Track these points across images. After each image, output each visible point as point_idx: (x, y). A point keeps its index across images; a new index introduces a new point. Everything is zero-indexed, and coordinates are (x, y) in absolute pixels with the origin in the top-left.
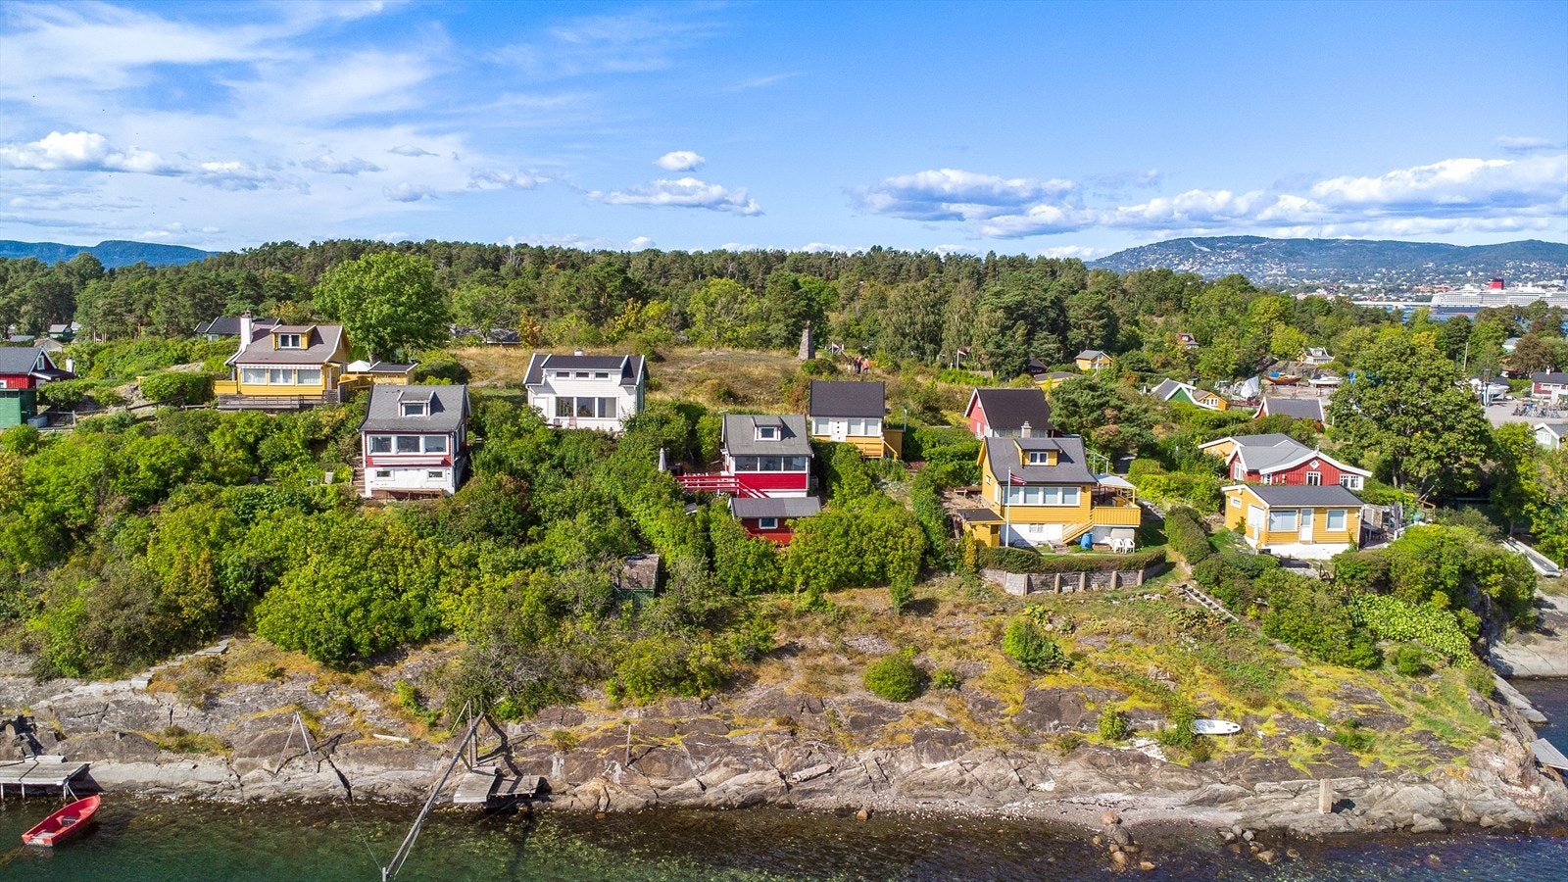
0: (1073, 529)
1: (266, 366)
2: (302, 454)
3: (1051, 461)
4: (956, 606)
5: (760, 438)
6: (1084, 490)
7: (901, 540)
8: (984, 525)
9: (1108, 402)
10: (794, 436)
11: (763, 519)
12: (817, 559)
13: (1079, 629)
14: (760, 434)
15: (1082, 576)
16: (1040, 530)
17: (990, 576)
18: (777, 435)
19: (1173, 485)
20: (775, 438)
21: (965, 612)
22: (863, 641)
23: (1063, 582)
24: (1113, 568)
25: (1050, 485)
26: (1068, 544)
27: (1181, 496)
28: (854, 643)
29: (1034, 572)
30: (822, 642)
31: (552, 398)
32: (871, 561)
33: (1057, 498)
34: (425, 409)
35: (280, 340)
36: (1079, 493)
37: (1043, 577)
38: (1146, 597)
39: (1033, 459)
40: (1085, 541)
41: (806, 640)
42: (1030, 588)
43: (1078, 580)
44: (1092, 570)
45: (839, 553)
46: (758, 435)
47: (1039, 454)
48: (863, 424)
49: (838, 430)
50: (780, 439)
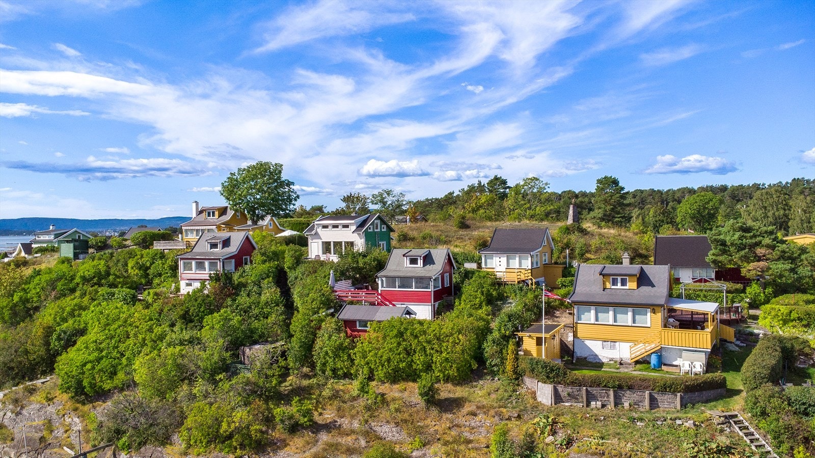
0: (640, 350)
2: (167, 273)
3: (632, 285)
4: (478, 407)
5: (409, 265)
6: (654, 312)
7: (444, 344)
9: (760, 242)
10: (434, 264)
11: (360, 321)
12: (376, 354)
13: (575, 445)
14: (408, 262)
15: (611, 393)
16: (613, 348)
17: (529, 383)
18: (420, 262)
19: (794, 315)
20: (419, 265)
21: (485, 413)
22: (386, 428)
25: (619, 306)
26: (637, 362)
27: (805, 326)
28: (378, 429)
30: (356, 425)
31: (320, 242)
32: (419, 359)
33: (627, 318)
34: (219, 245)
35: (207, 213)
36: (649, 314)
38: (678, 422)
39: (614, 282)
40: (654, 360)
41: (345, 422)
42: (558, 398)
43: (608, 397)
45: (391, 350)
46: (406, 262)
47: (619, 278)
48: (517, 259)
49: (500, 263)
50: (422, 266)
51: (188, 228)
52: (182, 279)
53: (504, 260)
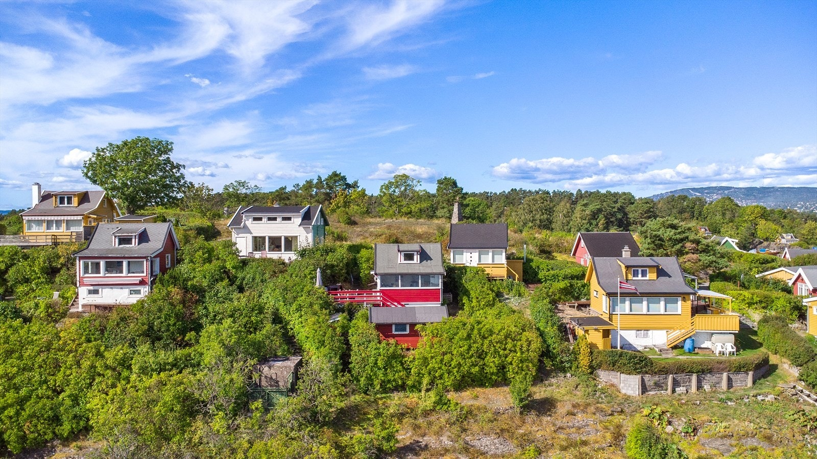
0: (676, 335)
1: (43, 218)
2: (39, 278)
3: (651, 276)
4: (574, 406)
5: (403, 261)
6: (684, 300)
8: (596, 330)
9: (687, 237)
10: (431, 259)
11: (397, 325)
12: (442, 361)
13: (701, 431)
14: (403, 258)
15: (694, 378)
16: (646, 336)
17: (605, 377)
18: (417, 258)
19: (756, 299)
20: (415, 261)
21: (583, 412)
22: (486, 441)
23: (676, 383)
24: (723, 370)
25: (653, 296)
27: (764, 308)
28: (476, 443)
29: (647, 373)
30: (446, 441)
31: (250, 237)
32: (492, 363)
33: (660, 307)
34: (133, 240)
35: (58, 200)
36: (680, 303)
37: (656, 378)
38: (760, 398)
39: (635, 274)
40: (688, 345)
41: (430, 440)
42: (644, 389)
43: (690, 381)
44: (703, 372)
45: (461, 355)
46: (401, 259)
47: (640, 270)
48: (491, 254)
49: (471, 259)
50: (419, 262)
51: (30, 218)
52: (82, 284)
53: (476, 254)
